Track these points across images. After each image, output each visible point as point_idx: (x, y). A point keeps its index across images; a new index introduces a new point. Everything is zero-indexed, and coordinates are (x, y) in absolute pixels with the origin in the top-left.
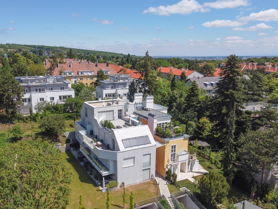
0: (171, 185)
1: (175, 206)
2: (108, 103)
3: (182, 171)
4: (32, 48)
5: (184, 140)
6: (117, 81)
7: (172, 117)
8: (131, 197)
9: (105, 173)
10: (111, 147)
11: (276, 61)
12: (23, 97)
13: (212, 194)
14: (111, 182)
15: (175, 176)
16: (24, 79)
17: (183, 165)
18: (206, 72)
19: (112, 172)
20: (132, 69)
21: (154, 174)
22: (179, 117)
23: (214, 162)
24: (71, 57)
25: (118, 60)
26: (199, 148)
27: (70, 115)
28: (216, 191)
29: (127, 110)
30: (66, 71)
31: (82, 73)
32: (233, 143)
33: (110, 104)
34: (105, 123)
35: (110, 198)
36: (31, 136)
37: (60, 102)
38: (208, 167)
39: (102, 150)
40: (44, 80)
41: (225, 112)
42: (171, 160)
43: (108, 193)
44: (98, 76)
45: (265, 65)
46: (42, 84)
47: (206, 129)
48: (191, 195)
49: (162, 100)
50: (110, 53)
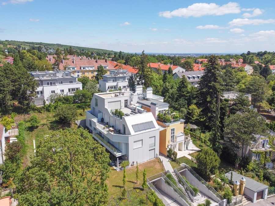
0: (172, 162)
1: (179, 179)
2: (115, 95)
3: (179, 150)
4: (31, 45)
5: (181, 123)
6: (117, 75)
7: (169, 105)
8: (144, 174)
9: (118, 155)
10: (122, 131)
11: (238, 58)
12: (36, 90)
13: (208, 167)
14: (124, 162)
15: (175, 154)
16: (35, 73)
17: (180, 144)
18: (187, 67)
19: (124, 153)
20: (126, 65)
21: (158, 153)
22: (173, 104)
23: (204, 141)
24: (70, 53)
25: (110, 56)
26: (191, 130)
27: (79, 105)
28: (211, 165)
29: (132, 100)
30: (70, 66)
31: (84, 68)
32: (220, 125)
33: (117, 96)
34: (116, 112)
35: (126, 176)
36: (47, 125)
37: (69, 94)
38: (200, 146)
39: (115, 134)
40: (54, 75)
41: (209, 100)
42: (171, 141)
43: (125, 171)
44: (98, 71)
45: (230, 61)
46: (53, 78)
47: (195, 114)
48: (190, 169)
49: (156, 91)
50: (102, 50)
